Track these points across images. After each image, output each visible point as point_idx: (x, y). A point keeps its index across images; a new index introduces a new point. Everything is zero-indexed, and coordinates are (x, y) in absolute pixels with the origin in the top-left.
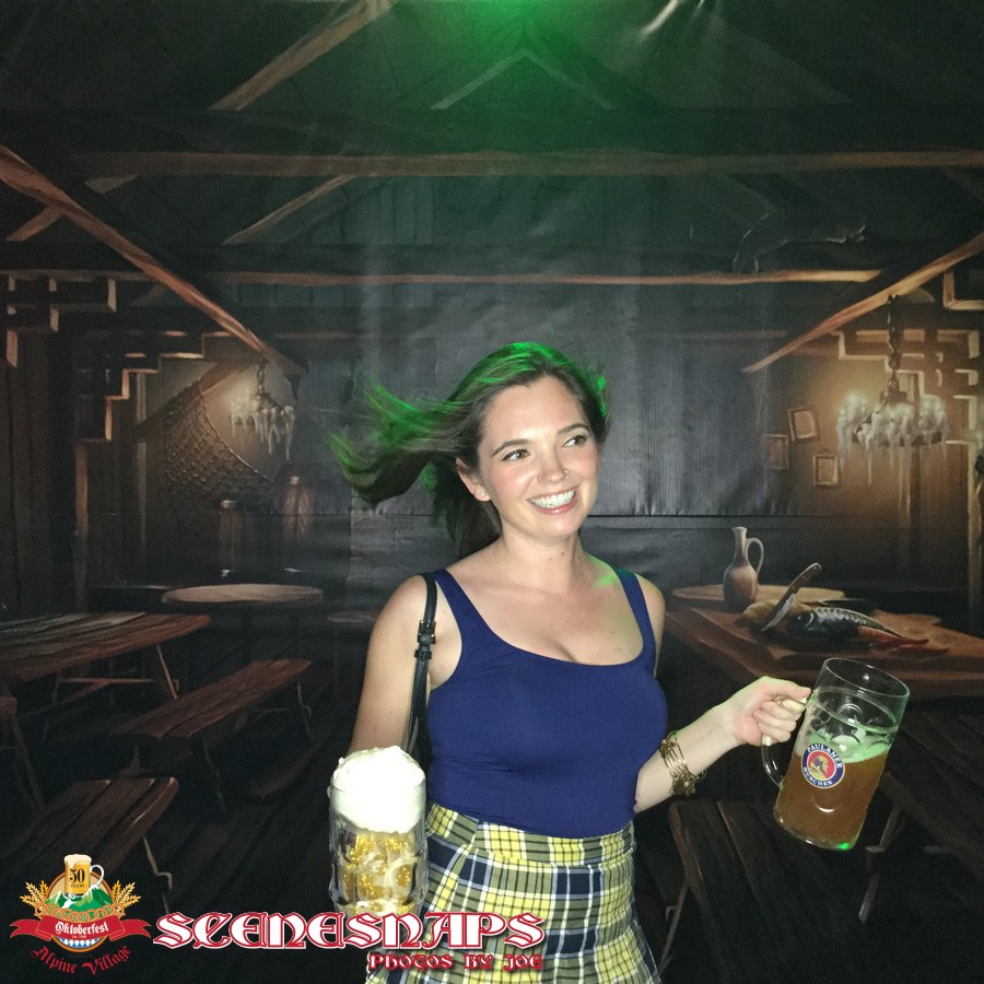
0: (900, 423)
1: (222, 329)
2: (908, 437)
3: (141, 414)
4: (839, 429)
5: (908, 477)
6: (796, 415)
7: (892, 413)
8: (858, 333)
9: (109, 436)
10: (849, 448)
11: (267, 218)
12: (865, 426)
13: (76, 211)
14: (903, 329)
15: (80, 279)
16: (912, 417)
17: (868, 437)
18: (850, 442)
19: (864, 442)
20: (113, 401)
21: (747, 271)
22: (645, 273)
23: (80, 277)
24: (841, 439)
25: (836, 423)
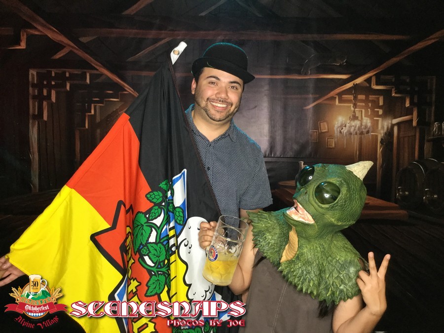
0: (356, 127)
1: (126, 91)
2: (358, 132)
3: (98, 120)
4: (335, 128)
5: (358, 145)
6: (321, 124)
7: (353, 123)
8: (343, 96)
9: (87, 127)
10: (338, 135)
11: (142, 52)
12: (344, 128)
13: (75, 48)
14: (358, 95)
15: (77, 72)
16: (360, 125)
17: (345, 132)
18: (339, 133)
19: (343, 132)
20: (88, 115)
21: (306, 74)
22: (271, 74)
23: (76, 72)
24: (336, 132)
25: (334, 126)
